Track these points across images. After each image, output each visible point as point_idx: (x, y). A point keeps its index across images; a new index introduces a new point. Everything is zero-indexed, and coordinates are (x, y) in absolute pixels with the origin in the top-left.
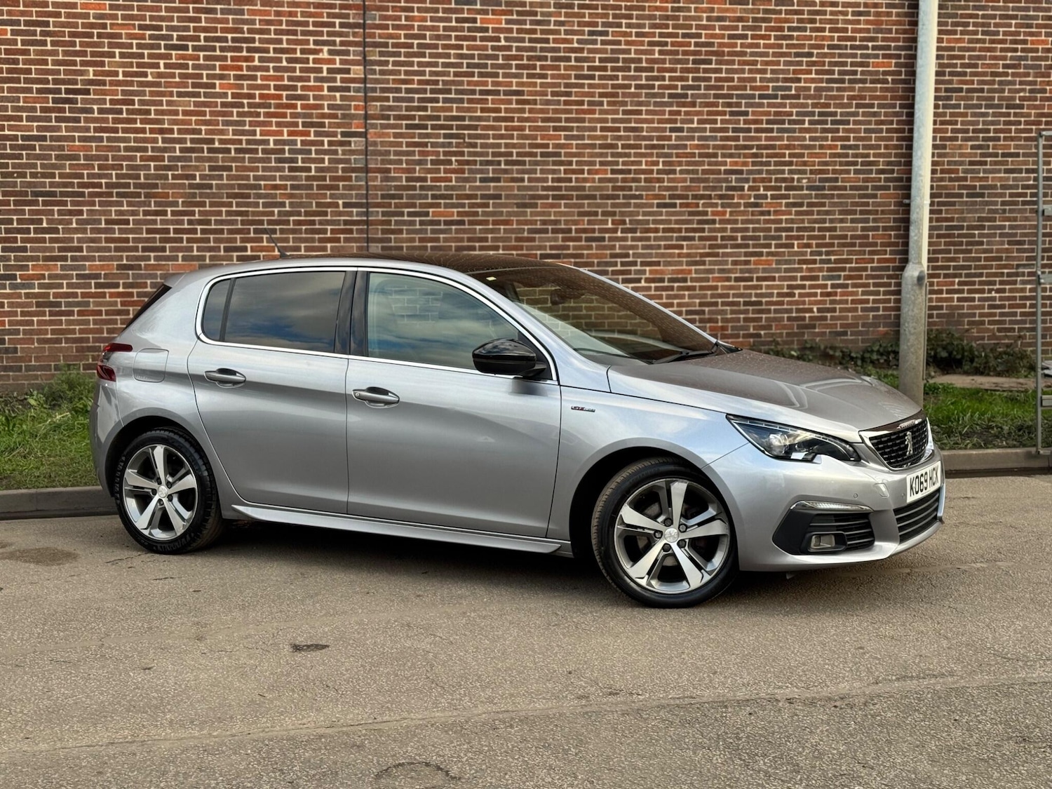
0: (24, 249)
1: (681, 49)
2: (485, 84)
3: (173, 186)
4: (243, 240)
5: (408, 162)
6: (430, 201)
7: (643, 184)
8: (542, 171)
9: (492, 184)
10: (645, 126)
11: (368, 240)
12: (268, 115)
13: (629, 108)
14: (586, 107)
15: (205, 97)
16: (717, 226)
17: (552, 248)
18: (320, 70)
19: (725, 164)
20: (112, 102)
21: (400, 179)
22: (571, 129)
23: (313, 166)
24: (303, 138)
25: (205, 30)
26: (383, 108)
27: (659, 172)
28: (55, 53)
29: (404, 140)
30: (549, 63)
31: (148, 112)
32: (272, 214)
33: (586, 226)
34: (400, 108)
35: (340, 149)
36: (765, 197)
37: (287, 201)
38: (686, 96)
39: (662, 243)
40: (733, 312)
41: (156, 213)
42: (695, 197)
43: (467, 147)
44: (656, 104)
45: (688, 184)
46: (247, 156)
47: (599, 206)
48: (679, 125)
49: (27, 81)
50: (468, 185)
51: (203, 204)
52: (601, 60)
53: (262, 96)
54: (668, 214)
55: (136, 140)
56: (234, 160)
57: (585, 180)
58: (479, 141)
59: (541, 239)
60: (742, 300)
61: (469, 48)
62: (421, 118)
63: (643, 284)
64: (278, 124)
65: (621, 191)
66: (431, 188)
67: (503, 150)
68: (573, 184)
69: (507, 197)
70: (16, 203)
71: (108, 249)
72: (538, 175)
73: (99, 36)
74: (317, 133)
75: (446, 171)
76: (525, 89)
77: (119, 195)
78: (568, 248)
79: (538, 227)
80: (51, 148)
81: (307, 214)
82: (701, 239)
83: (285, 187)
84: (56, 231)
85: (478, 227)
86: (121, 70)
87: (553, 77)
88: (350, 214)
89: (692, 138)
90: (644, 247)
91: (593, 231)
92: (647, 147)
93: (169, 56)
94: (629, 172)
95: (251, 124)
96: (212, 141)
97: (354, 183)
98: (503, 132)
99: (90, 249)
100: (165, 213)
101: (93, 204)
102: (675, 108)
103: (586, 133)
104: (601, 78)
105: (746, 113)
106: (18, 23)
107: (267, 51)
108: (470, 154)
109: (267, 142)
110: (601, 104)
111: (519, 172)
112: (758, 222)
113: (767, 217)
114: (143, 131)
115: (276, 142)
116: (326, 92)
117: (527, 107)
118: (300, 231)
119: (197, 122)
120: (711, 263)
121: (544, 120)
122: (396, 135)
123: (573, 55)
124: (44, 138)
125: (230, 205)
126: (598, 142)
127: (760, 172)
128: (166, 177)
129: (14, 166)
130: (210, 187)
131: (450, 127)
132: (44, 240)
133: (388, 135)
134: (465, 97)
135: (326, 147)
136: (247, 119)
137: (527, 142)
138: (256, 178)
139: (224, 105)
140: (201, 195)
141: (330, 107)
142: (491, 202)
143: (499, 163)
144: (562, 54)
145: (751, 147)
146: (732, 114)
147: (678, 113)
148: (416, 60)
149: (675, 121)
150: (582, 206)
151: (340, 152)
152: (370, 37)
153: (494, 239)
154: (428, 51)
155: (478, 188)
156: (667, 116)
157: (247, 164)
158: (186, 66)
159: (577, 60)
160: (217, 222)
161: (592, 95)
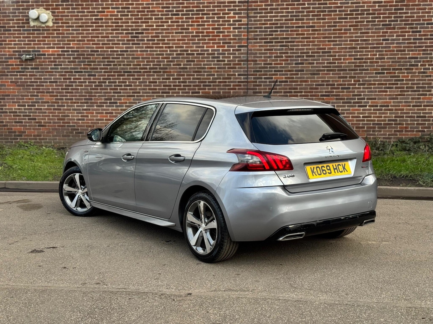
0: (120, 93)
1: (389, 4)
2: (298, 23)
3: (173, 68)
4: (199, 89)
5: (264, 57)
6: (273, 73)
7: (369, 64)
8: (322, 60)
9: (300, 65)
10: (370, 38)
11: (247, 89)
12: (209, 40)
13: (363, 31)
14: (343, 31)
15: (185, 33)
16: (404, 82)
17: (326, 92)
18: (230, 21)
19: (409, 54)
20: (152, 37)
21: (261, 64)
22: (336, 41)
23: (226, 59)
24: (223, 48)
25: (186, 7)
26: (255, 35)
27: (376, 59)
28: (131, 19)
29: (263, 48)
30: (327, 13)
31: (164, 40)
32: (210, 79)
33: (342, 83)
34: (262, 35)
35: (237, 52)
36: (429, 69)
37: (216, 74)
38: (390, 25)
39: (377, 90)
40: (411, 121)
41: (167, 79)
42: (394, 69)
43: (290, 50)
44: (376, 29)
45: (391, 64)
46: (201, 56)
47: (348, 74)
48: (387, 38)
49: (122, 30)
50: (289, 66)
51: (184, 75)
52: (350, 11)
53: (207, 32)
54: (380, 77)
55: (160, 51)
56: (196, 58)
57: (342, 63)
58: (295, 48)
59: (321, 88)
60: (416, 115)
61: (291, 9)
62: (270, 39)
63: (368, 108)
64: (213, 43)
65: (358, 67)
66: (274, 68)
67: (305, 51)
68: (336, 65)
69: (307, 71)
70: (118, 75)
71: (149, 93)
72: (321, 61)
73: (148, 11)
74: (228, 47)
75: (280, 60)
76: (316, 25)
77: (154, 72)
78: (333, 92)
79: (320, 83)
80: (130, 55)
81: (223, 79)
82: (396, 88)
83: (215, 68)
84: (131, 86)
85: (293, 84)
86: (155, 24)
87: (328, 19)
88: (241, 78)
89: (394, 43)
90: (368, 92)
91: (345, 85)
92: (371, 48)
93: (172, 18)
94: (362, 59)
95: (203, 43)
96: (188, 51)
97: (242, 66)
98: (305, 43)
99: (143, 93)
100: (170, 79)
101: (144, 75)
102: (385, 30)
103: (343, 43)
104: (350, 18)
105: (420, 32)
106: (119, 8)
107: (209, 14)
108: (291, 53)
109: (208, 50)
110: (350, 30)
111: (312, 60)
112: (425, 80)
113: (429, 78)
114: (162, 47)
115: (212, 50)
116: (232, 30)
117: (316, 32)
118: (220, 86)
119: (182, 44)
120: (401, 99)
121: (324, 38)
122: (260, 46)
123: (338, 9)
124: (127, 51)
125: (194, 75)
126: (348, 46)
127: (427, 58)
128: (170, 65)
129: (117, 62)
130: (187, 68)
131: (283, 42)
132: (127, 89)
133: (256, 46)
134: (289, 29)
135: (231, 52)
136: (201, 42)
137: (316, 47)
138: (204, 65)
139: (192, 36)
140: (183, 72)
141: (233, 36)
142: (299, 73)
143: (303, 57)
144: (333, 9)
145: (422, 47)
146: (413, 32)
147: (387, 32)
148: (269, 15)
149: (385, 36)
150: (340, 74)
151: (237, 54)
152: (250, 7)
153: (300, 89)
154: (274, 11)
155: (294, 67)
156: (381, 34)
157: (201, 59)
158: (178, 22)
159: (339, 11)
160: (189, 82)
161: (346, 26)
